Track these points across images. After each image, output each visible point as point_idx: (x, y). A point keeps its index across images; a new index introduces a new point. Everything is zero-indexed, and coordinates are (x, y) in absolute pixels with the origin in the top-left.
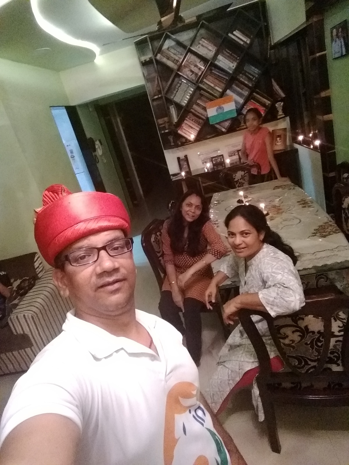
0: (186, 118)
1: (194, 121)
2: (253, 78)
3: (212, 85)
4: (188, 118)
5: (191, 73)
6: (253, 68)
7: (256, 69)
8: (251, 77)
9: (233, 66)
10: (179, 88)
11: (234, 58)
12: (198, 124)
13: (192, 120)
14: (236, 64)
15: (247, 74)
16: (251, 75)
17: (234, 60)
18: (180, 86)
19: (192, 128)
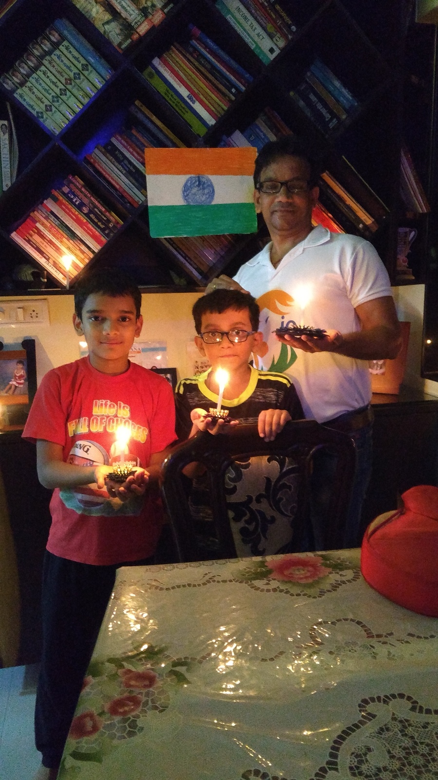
0: (56, 193)
1: (85, 210)
2: (331, 120)
3: (184, 92)
4: (64, 194)
5: (107, 17)
6: (337, 84)
7: (345, 91)
8: (324, 111)
9: (272, 51)
10: (48, 58)
11: (279, 22)
12: (103, 230)
13: (79, 207)
14: (282, 43)
15: (313, 97)
16: (325, 105)
17: (279, 29)
18: (49, 53)
19: (73, 235)
